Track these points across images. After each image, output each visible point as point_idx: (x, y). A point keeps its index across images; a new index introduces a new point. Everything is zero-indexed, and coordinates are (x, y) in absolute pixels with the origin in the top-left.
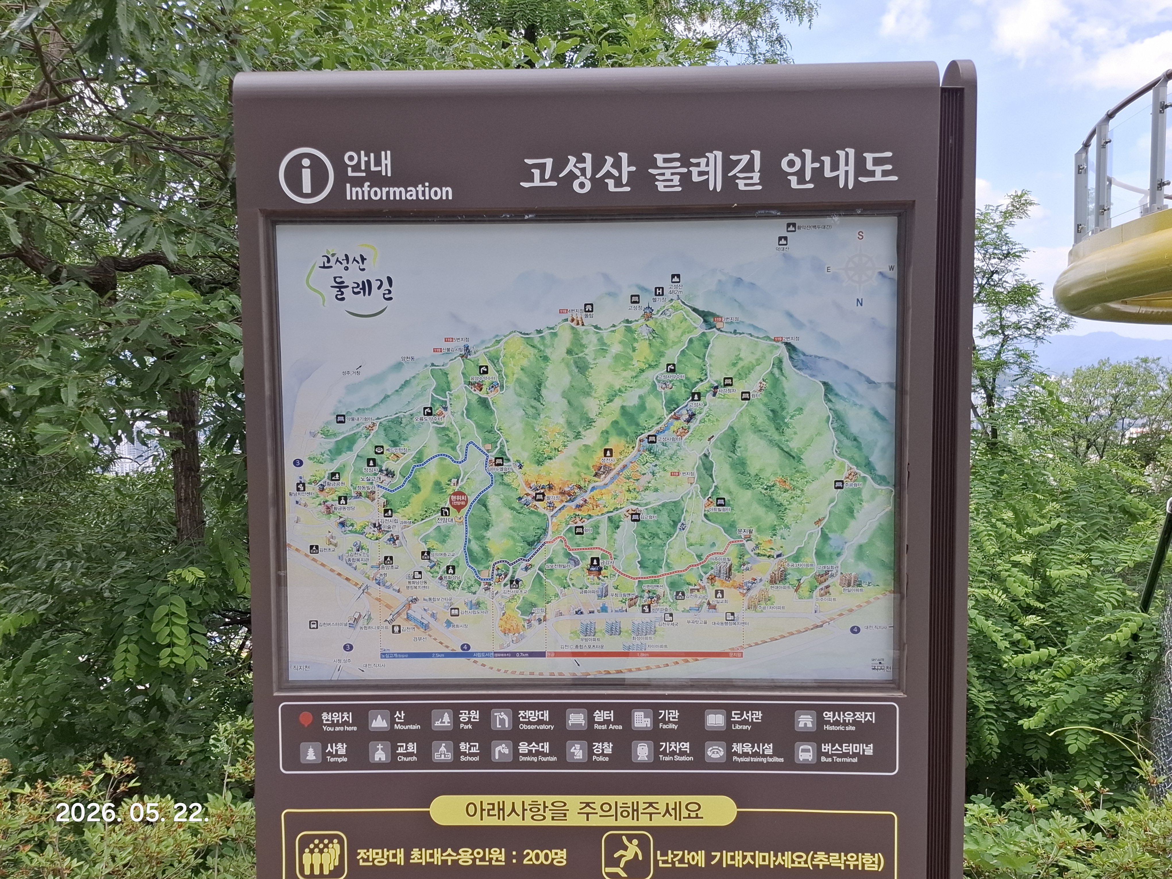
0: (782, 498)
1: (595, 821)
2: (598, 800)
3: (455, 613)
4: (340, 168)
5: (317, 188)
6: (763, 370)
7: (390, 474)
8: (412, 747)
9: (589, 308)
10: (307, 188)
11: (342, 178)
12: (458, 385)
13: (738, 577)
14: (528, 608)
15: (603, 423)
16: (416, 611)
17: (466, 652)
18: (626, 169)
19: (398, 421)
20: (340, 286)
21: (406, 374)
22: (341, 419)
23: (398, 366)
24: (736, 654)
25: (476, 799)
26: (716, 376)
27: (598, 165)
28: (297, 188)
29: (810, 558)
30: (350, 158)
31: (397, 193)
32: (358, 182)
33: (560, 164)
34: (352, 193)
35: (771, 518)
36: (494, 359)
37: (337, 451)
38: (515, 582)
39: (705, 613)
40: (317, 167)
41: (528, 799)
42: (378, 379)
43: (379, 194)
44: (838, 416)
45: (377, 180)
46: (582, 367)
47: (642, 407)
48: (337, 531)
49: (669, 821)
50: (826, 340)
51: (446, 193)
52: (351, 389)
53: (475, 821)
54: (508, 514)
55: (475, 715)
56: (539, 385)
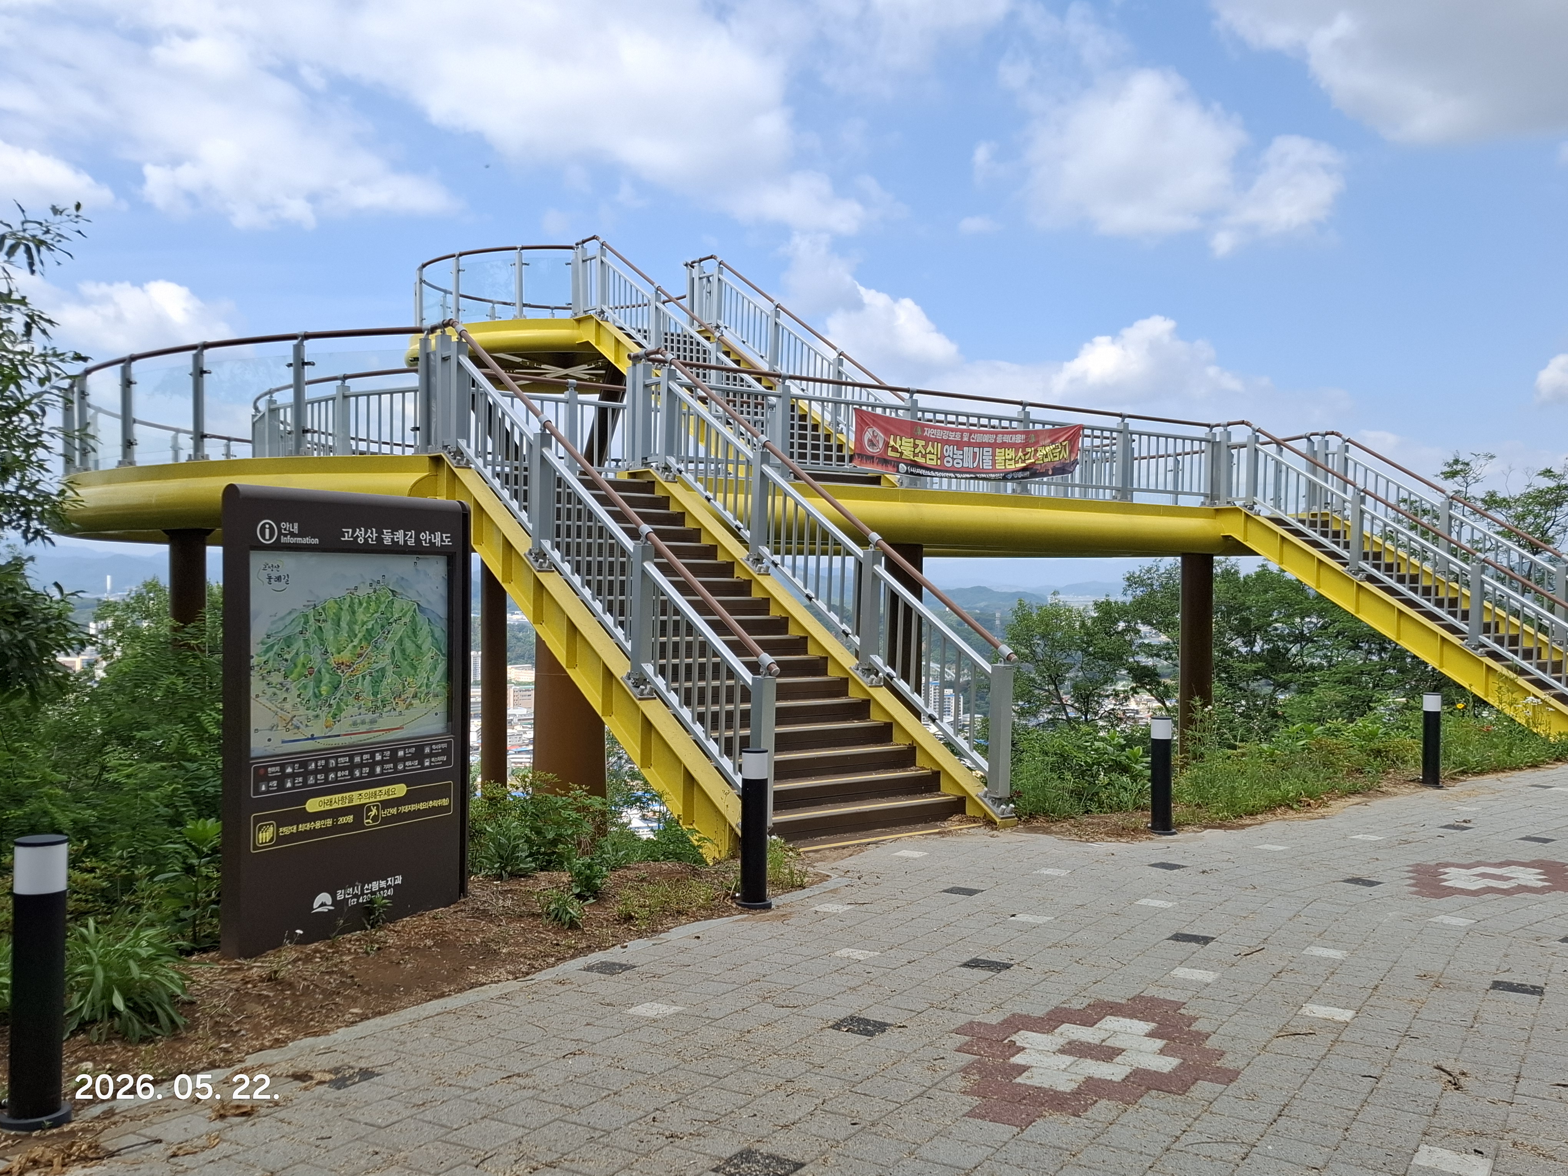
0: (416, 663)
1: (363, 801)
2: (363, 792)
3: (309, 720)
4: (280, 529)
5: (271, 538)
6: (410, 613)
7: (286, 660)
8: (301, 779)
9: (356, 588)
10: (267, 537)
11: (280, 533)
12: (312, 620)
13: (403, 697)
14: (334, 716)
15: (360, 636)
16: (295, 721)
17: (312, 738)
18: (375, 535)
19: (289, 637)
20: (270, 578)
21: (293, 616)
22: (269, 636)
23: (290, 613)
24: (401, 728)
25: (322, 799)
26: (396, 616)
27: (366, 533)
28: (263, 537)
29: (424, 688)
30: (283, 525)
31: (299, 540)
32: (285, 535)
33: (354, 532)
34: (284, 540)
35: (413, 672)
36: (324, 609)
37: (267, 651)
38: (330, 706)
39: (393, 712)
40: (271, 529)
41: (340, 796)
42: (282, 618)
43: (293, 540)
44: (432, 631)
45: (292, 535)
46: (354, 613)
47: (373, 628)
48: (266, 687)
49: (386, 797)
50: (429, 602)
51: (316, 541)
52: (273, 623)
53: (322, 809)
54: (328, 676)
55: (323, 762)
56: (339, 620)
